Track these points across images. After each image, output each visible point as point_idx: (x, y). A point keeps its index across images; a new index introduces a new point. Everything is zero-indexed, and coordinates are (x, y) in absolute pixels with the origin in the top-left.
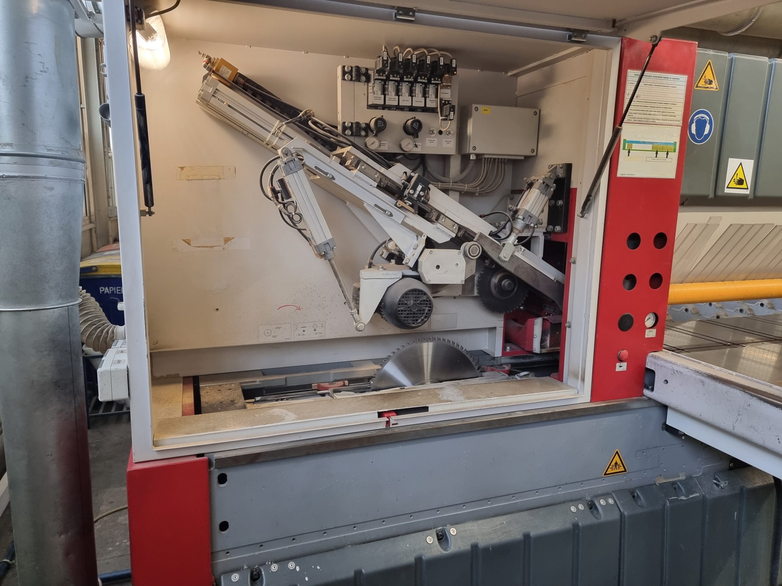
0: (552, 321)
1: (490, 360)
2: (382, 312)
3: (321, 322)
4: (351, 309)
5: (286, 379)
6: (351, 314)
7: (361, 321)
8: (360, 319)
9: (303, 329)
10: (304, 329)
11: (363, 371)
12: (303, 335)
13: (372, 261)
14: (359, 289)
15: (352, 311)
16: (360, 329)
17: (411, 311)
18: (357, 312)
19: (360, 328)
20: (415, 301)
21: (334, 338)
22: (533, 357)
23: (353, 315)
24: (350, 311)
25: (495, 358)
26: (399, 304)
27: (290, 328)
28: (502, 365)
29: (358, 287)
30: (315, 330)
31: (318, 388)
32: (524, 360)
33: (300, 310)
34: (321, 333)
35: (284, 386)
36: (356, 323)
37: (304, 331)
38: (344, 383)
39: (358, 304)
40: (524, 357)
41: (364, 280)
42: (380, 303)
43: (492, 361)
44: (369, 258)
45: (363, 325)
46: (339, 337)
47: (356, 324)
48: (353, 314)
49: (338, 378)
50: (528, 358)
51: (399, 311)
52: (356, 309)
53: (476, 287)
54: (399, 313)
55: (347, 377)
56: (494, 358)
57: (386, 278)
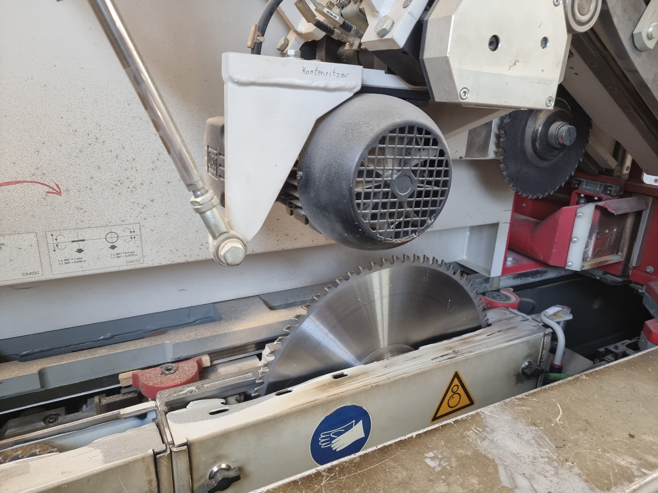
0: (614, 210)
1: (481, 283)
2: (297, 199)
3: (129, 227)
4: (194, 192)
5: (41, 374)
6: (197, 210)
7: (232, 232)
8: (229, 225)
9: (76, 246)
10: (81, 245)
11: (244, 330)
12: (80, 260)
13: (261, 39)
14: (222, 129)
15: (198, 200)
16: (230, 260)
17: (394, 196)
18: (216, 200)
19: (228, 256)
20: (401, 162)
21: (169, 262)
22: (546, 272)
23: (201, 213)
24: (193, 199)
25: (488, 278)
26: (360, 174)
27: (35, 246)
28: (498, 290)
29: (221, 124)
30: (113, 247)
31: (133, 382)
32: (533, 279)
33: (59, 193)
34: (132, 254)
35: (39, 391)
36: (215, 237)
37: (80, 251)
38: (199, 363)
39: (220, 175)
40: (534, 274)
41: (236, 87)
42: (293, 174)
43: (484, 285)
44: (253, 28)
45: (241, 246)
46: (182, 260)
47: (216, 243)
48: (203, 208)
49: (184, 354)
50: (538, 275)
51: (358, 196)
52: (211, 193)
53: (493, 139)
54: (358, 205)
55: (207, 350)
56: (487, 280)
57: (314, 84)
